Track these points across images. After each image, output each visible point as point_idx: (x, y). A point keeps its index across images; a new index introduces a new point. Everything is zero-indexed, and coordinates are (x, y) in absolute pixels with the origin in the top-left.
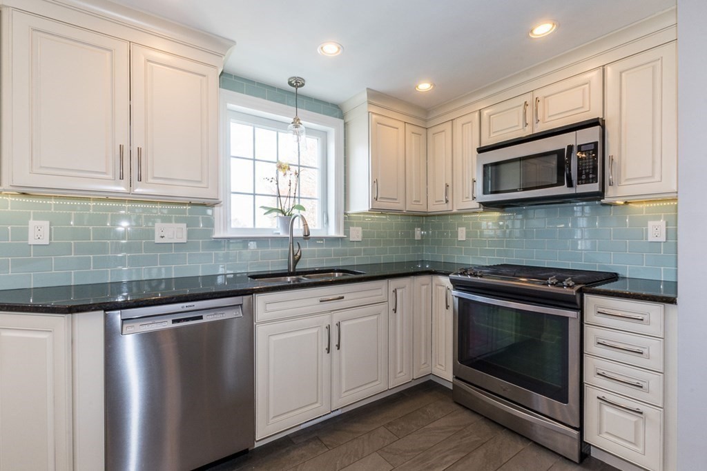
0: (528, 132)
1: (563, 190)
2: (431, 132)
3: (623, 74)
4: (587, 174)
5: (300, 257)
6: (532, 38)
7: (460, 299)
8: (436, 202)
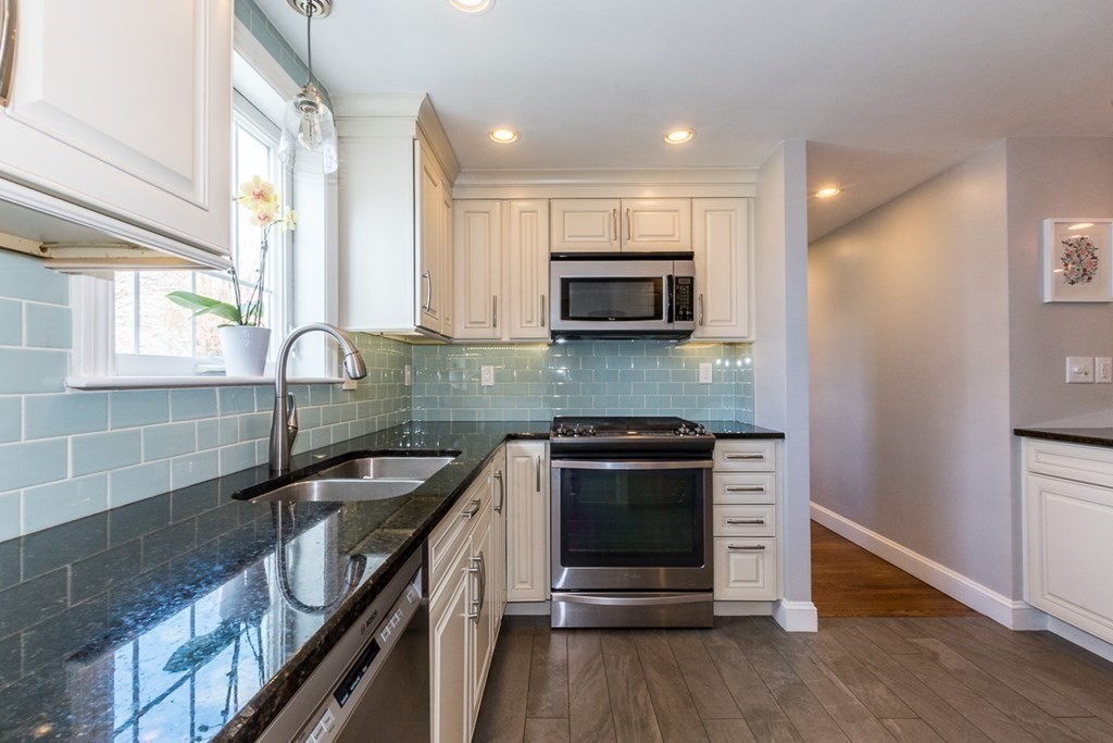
0: (615, 248)
1: (661, 325)
2: (461, 208)
3: (708, 215)
4: (684, 310)
5: (296, 428)
6: (665, 142)
7: (563, 470)
8: (471, 323)
